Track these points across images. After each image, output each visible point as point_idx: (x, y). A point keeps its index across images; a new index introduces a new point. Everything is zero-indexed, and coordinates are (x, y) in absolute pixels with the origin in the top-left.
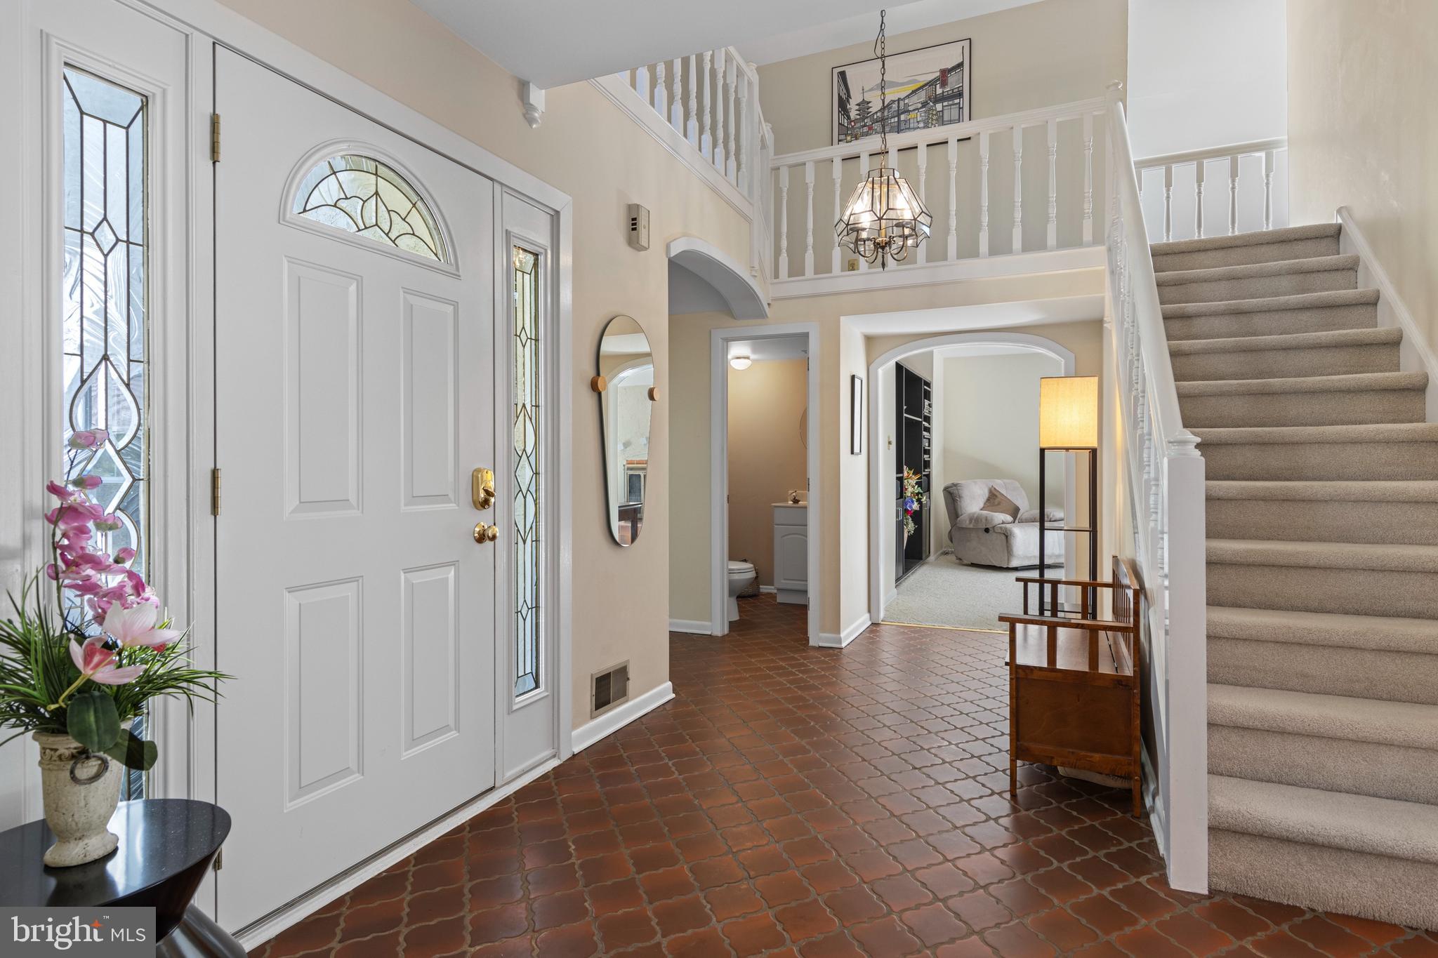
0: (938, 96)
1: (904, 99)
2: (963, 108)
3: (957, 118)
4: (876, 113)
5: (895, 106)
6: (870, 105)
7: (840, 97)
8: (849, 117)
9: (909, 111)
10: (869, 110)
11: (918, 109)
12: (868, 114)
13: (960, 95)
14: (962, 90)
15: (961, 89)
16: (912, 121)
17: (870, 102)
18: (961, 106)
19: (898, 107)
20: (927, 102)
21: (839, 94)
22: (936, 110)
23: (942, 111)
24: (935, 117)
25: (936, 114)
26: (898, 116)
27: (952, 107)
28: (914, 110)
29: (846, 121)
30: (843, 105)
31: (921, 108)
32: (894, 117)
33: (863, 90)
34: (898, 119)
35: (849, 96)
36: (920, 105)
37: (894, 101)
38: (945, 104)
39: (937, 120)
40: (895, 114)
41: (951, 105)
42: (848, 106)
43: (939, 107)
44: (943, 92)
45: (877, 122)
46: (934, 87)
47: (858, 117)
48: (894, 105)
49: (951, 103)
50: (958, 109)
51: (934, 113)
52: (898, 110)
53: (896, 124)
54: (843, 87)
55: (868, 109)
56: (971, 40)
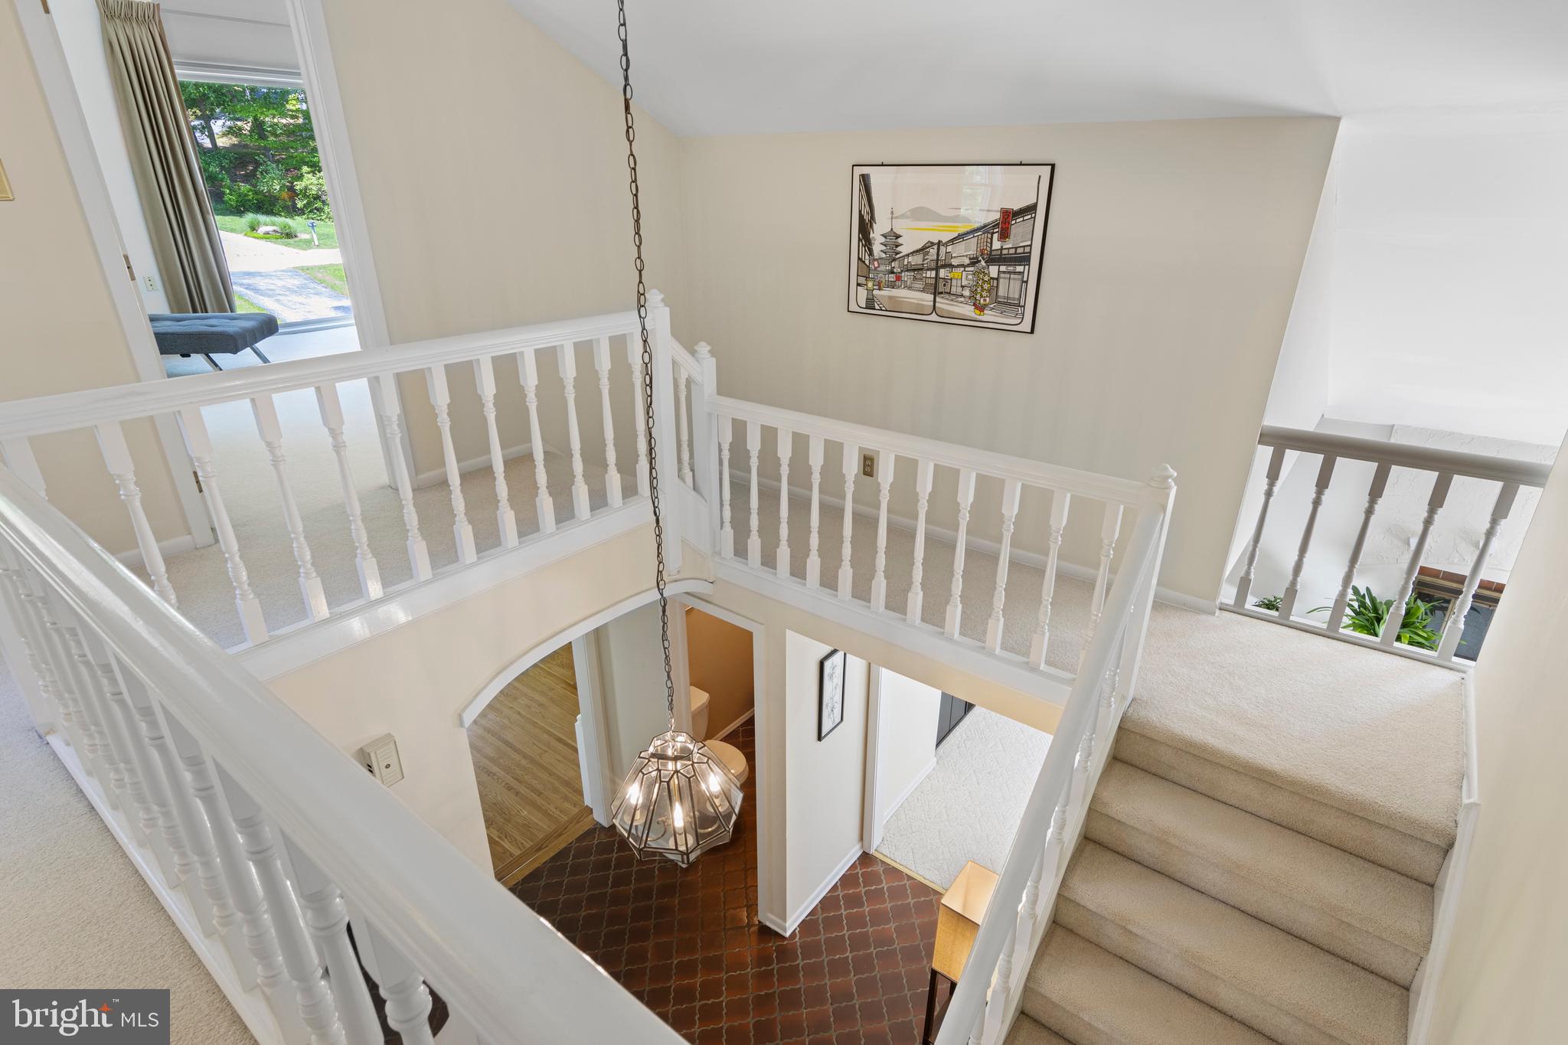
0: (994, 253)
1: (946, 244)
2: (1027, 282)
3: (1017, 296)
4: (908, 255)
5: (933, 251)
6: (900, 240)
7: (861, 217)
8: (871, 253)
9: (951, 266)
10: (899, 249)
11: (963, 266)
12: (897, 254)
13: (1025, 259)
14: (1030, 253)
15: (1027, 249)
16: (954, 282)
17: (900, 236)
18: (1025, 279)
19: (938, 255)
20: (977, 258)
21: (860, 212)
22: (989, 274)
23: (997, 279)
24: (986, 286)
25: (988, 282)
26: (937, 269)
27: (1012, 276)
28: (958, 266)
29: (867, 257)
30: (865, 228)
31: (968, 266)
32: (932, 269)
33: (892, 213)
34: (937, 274)
35: (872, 218)
36: (967, 261)
37: (933, 244)
38: (1003, 268)
39: (989, 291)
40: (933, 265)
41: (1010, 273)
42: (872, 235)
43: (993, 271)
44: (1002, 249)
45: (908, 270)
46: (990, 236)
47: (884, 256)
48: (931, 250)
49: (1011, 269)
50: (1019, 282)
51: (986, 278)
52: (938, 260)
53: (933, 281)
54: (865, 201)
55: (897, 246)
56: (1053, 166)
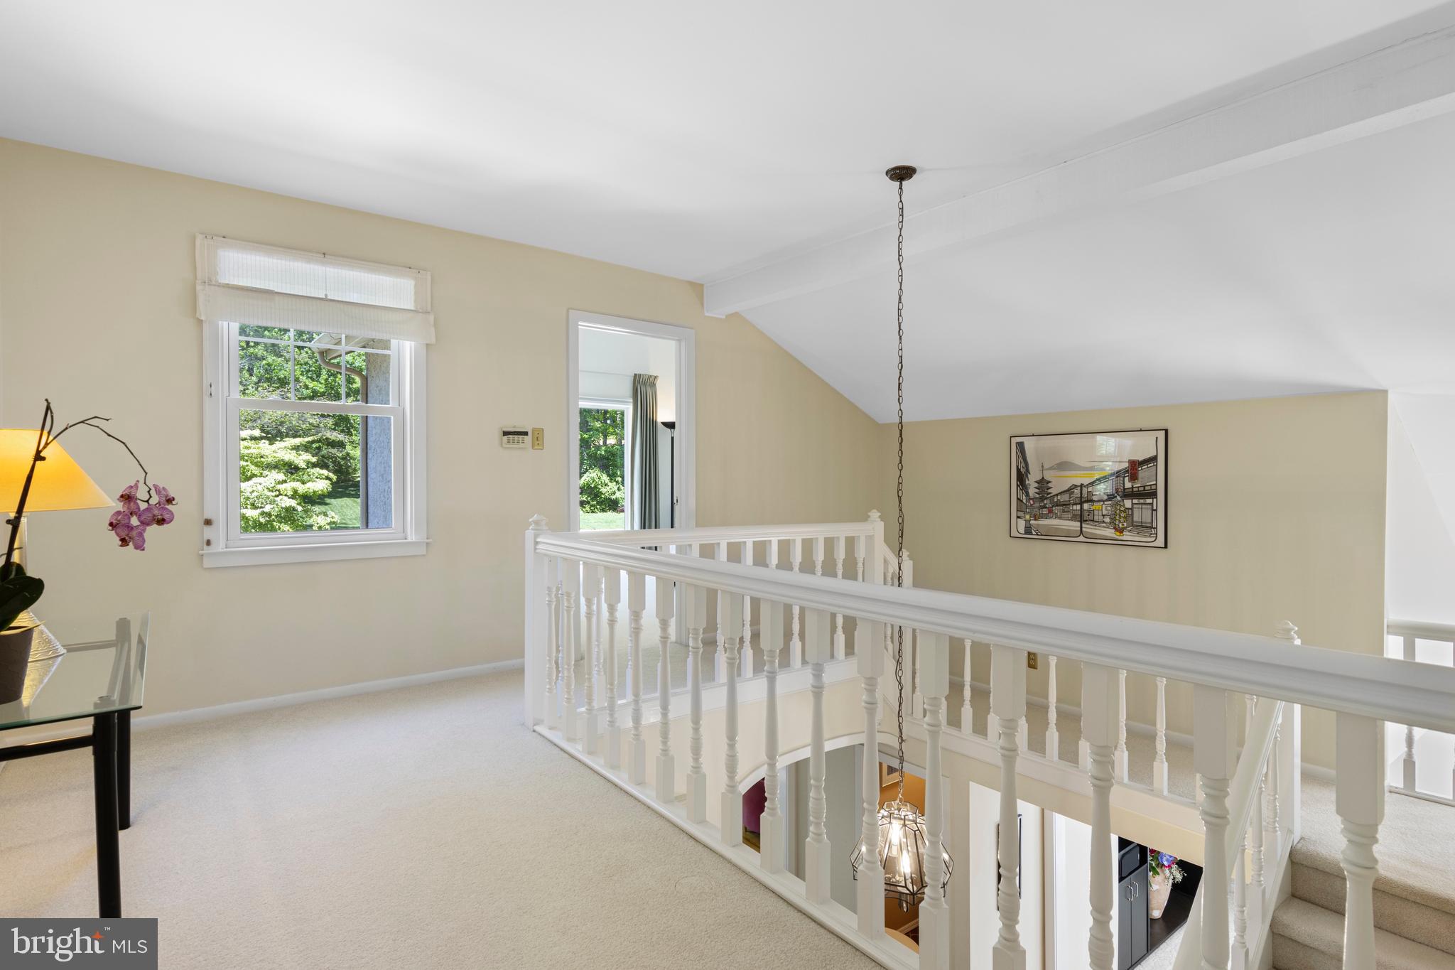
0: (1126, 491)
1: (1087, 486)
2: (1156, 510)
3: (1150, 521)
4: (1057, 495)
5: (1077, 491)
6: (1050, 485)
7: (1018, 470)
8: (1027, 495)
9: (1091, 501)
10: (1049, 491)
11: (1103, 501)
12: (1048, 494)
13: (1153, 494)
14: (1156, 489)
15: (1153, 487)
16: (1096, 512)
17: (1050, 482)
18: (1155, 508)
19: (1081, 494)
20: (1113, 495)
21: (1017, 467)
22: (1124, 506)
23: (1131, 509)
24: (1123, 515)
25: (1124, 511)
26: (1081, 504)
27: (1143, 506)
28: (1099, 501)
29: (1024, 497)
30: (1021, 478)
31: (1106, 500)
32: (1076, 504)
33: (1043, 466)
34: (1081, 508)
35: (1028, 471)
36: (1105, 497)
37: (1076, 486)
38: (1135, 501)
39: (1125, 518)
40: (1078, 501)
41: (1142, 504)
42: (1027, 482)
43: (1128, 503)
44: (1133, 487)
45: (1057, 506)
46: (1122, 479)
47: (1037, 496)
48: (1076, 491)
49: (1142, 501)
50: (1150, 511)
51: (1122, 509)
52: (1081, 497)
53: (1079, 512)
54: (1021, 459)
55: (1048, 489)
56: (1166, 431)
